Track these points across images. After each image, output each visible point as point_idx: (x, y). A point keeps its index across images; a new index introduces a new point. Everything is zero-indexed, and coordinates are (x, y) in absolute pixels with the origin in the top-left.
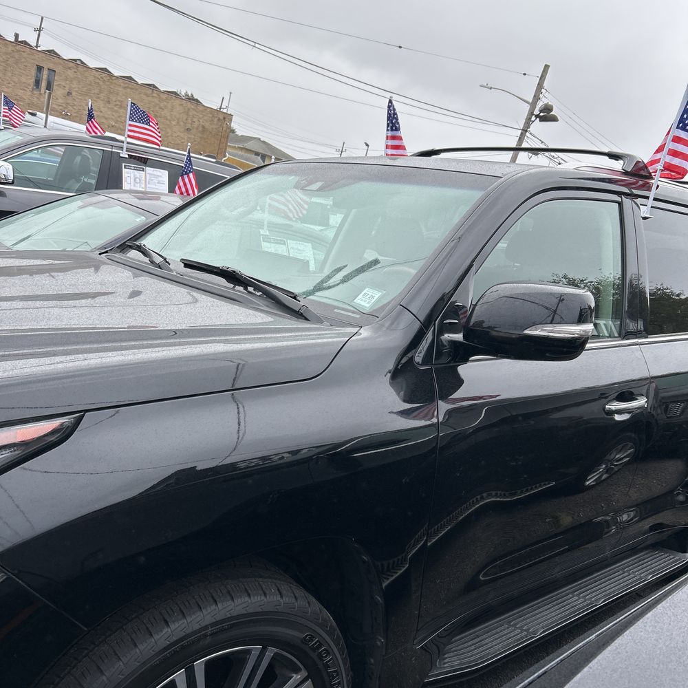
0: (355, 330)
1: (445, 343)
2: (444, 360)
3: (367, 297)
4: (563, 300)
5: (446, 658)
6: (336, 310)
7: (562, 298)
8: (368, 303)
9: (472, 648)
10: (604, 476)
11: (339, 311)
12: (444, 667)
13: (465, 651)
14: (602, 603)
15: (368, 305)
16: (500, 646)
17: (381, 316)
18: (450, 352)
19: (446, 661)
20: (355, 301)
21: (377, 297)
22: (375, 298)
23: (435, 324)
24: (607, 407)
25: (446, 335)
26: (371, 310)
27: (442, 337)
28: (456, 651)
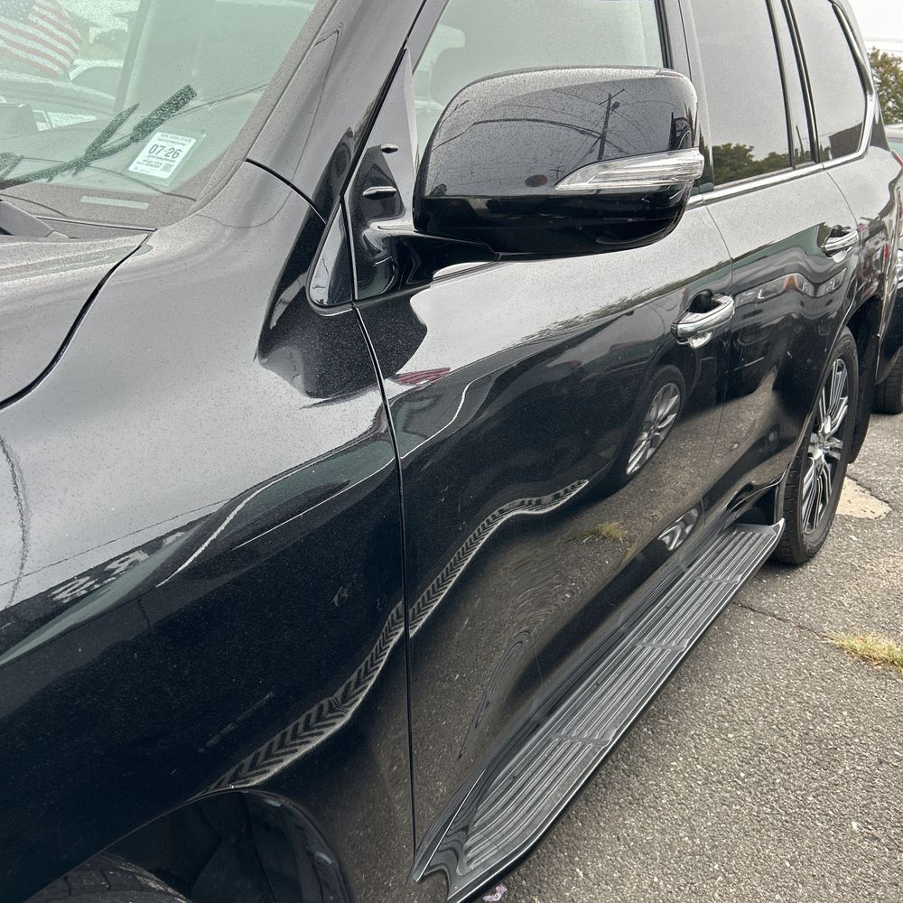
0: (136, 240)
1: (376, 246)
2: (380, 286)
3: (162, 154)
4: (616, 105)
5: (470, 848)
6: (85, 199)
7: (613, 102)
8: (166, 168)
9: (511, 807)
10: (650, 452)
11: (91, 200)
12: (471, 871)
13: (499, 819)
14: (688, 645)
15: (166, 175)
16: (555, 788)
17: (201, 195)
18: (390, 263)
19: (470, 855)
20: (131, 168)
21: (186, 150)
22: (182, 155)
23: (342, 201)
24: (680, 326)
25: (374, 225)
26: (177, 185)
27: (366, 232)
28: (485, 825)
